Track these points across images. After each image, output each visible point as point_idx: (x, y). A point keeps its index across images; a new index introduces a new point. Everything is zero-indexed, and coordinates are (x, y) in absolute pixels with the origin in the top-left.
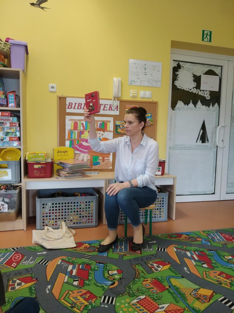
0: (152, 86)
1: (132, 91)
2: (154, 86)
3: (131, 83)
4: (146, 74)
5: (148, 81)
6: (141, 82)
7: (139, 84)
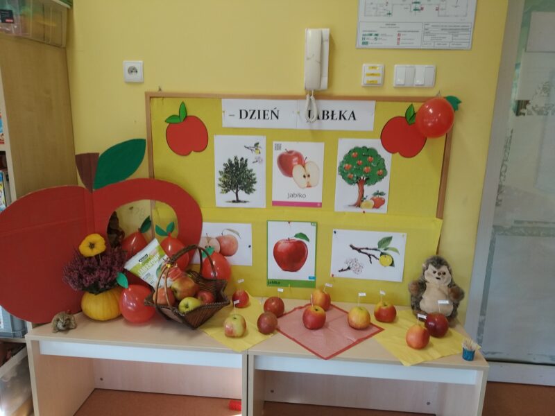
0: (437, 46)
1: (366, 68)
2: (447, 46)
3: (364, 43)
4: (418, 6)
5: (427, 32)
6: (401, 37)
7: (391, 42)
